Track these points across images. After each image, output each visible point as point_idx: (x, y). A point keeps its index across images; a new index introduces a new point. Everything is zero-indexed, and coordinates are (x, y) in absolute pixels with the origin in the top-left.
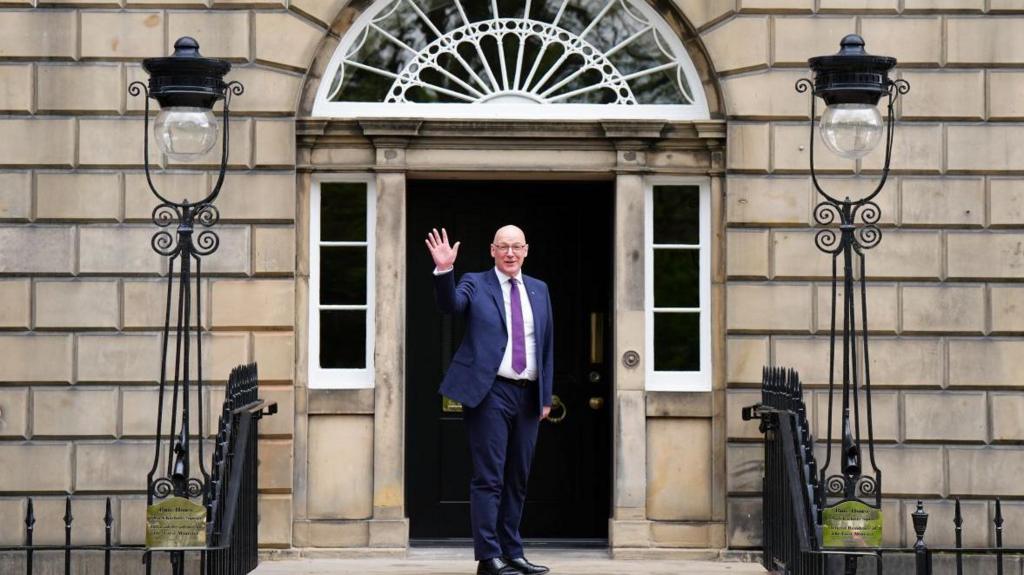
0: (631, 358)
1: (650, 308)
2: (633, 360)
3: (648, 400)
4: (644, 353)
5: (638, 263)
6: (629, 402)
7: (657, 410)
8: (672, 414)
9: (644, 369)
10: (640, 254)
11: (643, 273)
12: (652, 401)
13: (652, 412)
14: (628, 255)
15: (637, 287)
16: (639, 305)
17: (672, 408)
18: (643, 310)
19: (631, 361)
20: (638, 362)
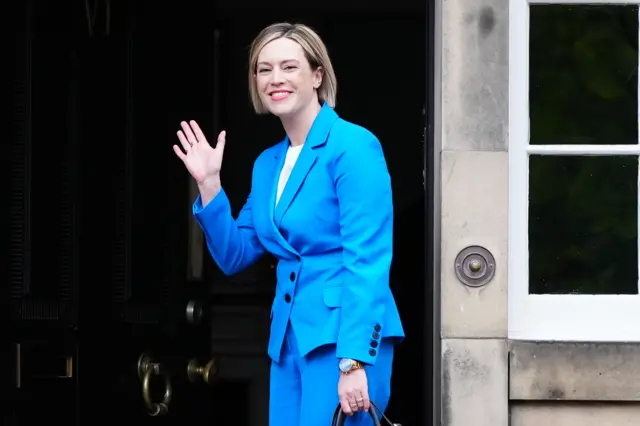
0: (475, 263)
1: (520, 147)
2: (479, 268)
3: (514, 361)
4: (506, 253)
5: (494, 37)
6: (469, 366)
7: (536, 386)
8: (570, 396)
9: (505, 290)
10: (498, 17)
11: (504, 61)
12: (525, 367)
13: (523, 392)
14: (469, 19)
15: (488, 97)
16: (496, 138)
17: (572, 383)
18: (506, 150)
19: (474, 270)
20: (490, 273)
